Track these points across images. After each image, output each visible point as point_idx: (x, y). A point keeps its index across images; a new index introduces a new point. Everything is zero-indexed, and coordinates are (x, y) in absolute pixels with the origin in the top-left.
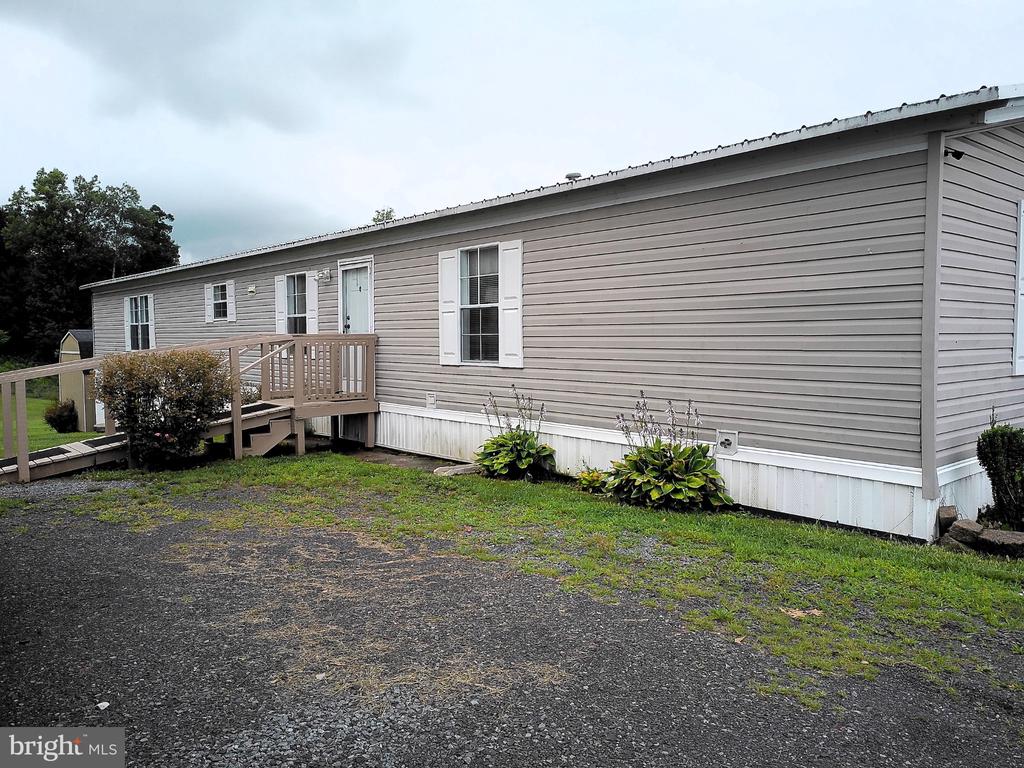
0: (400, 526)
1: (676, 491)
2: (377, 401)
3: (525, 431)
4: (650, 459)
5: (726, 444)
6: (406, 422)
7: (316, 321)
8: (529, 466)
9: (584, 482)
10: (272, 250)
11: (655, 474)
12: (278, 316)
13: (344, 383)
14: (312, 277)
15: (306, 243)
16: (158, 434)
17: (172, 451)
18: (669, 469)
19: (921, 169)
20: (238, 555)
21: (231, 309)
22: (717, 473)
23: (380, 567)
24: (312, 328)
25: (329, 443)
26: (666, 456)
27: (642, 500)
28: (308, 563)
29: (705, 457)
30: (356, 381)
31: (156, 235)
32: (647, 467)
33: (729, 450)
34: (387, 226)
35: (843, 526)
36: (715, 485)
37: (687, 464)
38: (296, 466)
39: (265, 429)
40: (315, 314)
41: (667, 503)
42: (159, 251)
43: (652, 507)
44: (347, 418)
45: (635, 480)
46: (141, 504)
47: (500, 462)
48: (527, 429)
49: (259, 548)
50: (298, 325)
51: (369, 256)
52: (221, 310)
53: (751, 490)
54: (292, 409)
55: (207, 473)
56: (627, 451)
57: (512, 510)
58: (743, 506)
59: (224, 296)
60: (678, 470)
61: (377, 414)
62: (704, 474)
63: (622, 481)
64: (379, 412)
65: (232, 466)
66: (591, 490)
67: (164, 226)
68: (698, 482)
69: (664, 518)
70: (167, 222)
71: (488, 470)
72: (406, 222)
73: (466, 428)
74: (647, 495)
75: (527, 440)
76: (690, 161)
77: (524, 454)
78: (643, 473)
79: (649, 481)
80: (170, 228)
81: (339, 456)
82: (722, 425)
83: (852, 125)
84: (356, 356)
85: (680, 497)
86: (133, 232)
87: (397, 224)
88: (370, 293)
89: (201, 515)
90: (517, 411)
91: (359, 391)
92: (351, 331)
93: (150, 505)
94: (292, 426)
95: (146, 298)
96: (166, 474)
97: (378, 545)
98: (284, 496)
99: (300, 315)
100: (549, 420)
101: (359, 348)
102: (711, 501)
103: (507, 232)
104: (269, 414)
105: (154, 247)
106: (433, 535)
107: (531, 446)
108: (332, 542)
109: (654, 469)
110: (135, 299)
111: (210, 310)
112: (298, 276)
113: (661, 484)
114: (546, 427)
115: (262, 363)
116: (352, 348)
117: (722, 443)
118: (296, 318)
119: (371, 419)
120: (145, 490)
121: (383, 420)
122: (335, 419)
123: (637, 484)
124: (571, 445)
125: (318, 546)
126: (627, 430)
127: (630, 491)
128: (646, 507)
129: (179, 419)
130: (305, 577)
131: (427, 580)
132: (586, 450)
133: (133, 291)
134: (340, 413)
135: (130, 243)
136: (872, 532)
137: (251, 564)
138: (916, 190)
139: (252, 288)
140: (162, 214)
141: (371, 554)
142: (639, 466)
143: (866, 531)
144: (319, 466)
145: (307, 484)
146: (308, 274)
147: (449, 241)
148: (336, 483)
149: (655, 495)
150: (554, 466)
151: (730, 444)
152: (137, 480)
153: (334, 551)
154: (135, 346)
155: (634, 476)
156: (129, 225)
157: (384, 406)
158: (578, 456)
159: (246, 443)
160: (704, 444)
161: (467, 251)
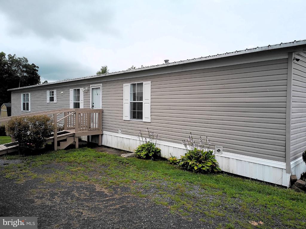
0: (111, 181)
1: (203, 167)
2: (102, 131)
3: (151, 143)
4: (194, 155)
5: (219, 151)
6: (112, 138)
7: (83, 104)
8: (153, 155)
9: (171, 161)
10: (69, 81)
11: (195, 160)
12: (70, 102)
13: (92, 124)
14: (82, 90)
15: (80, 79)
16: (28, 144)
17: (33, 149)
18: (200, 159)
19: (286, 64)
20: (53, 195)
21: (55, 99)
22: (215, 160)
23: (104, 201)
24: (82, 106)
25: (86, 144)
26: (199, 155)
27: (191, 169)
28: (78, 199)
29: (211, 155)
30: (96, 124)
31: (33, 72)
32: (193, 158)
33: (220, 153)
34: (107, 75)
35: (259, 181)
36: (215, 164)
37: (206, 157)
38: (75, 153)
39: (65, 140)
40: (83, 102)
41: (200, 171)
42: (33, 77)
43: (195, 172)
44: (92, 136)
45: (189, 163)
46: (21, 170)
47: (143, 154)
48: (152, 142)
49: (60, 192)
50: (77, 105)
51: (101, 84)
52: (52, 99)
53: (227, 166)
54: (74, 134)
55: (44, 157)
56: (186, 152)
57: (148, 173)
58: (225, 172)
59: (53, 95)
60: (203, 159)
61: (102, 135)
62: (211, 161)
63: (184, 163)
64: (103, 134)
65: (53, 154)
66: (173, 164)
67: (36, 70)
68: (210, 164)
69: (200, 177)
70: (36, 69)
71: (139, 156)
72: (113, 74)
73: (131, 141)
74: (193, 168)
75: (152, 146)
76: (207, 59)
77: (151, 151)
78: (191, 160)
79: (194, 163)
80: (38, 70)
81: (90, 149)
82: (217, 145)
83: (263, 49)
84: (96, 116)
85: (204, 169)
86: (26, 72)
87: (110, 75)
88: (101, 96)
89: (40, 176)
90: (148, 136)
91: (97, 127)
92: (94, 108)
93: (24, 171)
94: (74, 139)
95: (28, 94)
96: (30, 157)
97: (103, 190)
98: (70, 167)
99: (78, 102)
100: (160, 140)
101: (97, 114)
102: (214, 170)
103: (146, 78)
104: (66, 135)
105: (32, 76)
106: (122, 185)
107: (153, 148)
108: (87, 188)
109: (195, 159)
110: (25, 94)
111: (48, 99)
112: (77, 89)
113: (198, 164)
114: (158, 142)
115: (65, 118)
116: (94, 113)
117: (217, 151)
118: (76, 103)
119: (100, 136)
120: (23, 164)
121: (104, 136)
122: (88, 137)
123: (190, 164)
124: (166, 148)
125: (82, 191)
126: (185, 145)
127: (187, 166)
128: (193, 172)
129: (36, 138)
130: (76, 207)
131: (121, 207)
132: (171, 150)
133: (24, 92)
134: (90, 135)
135: (25, 75)
136: (269, 183)
137: (57, 200)
138: (284, 71)
139: (62, 93)
140: (35, 66)
141: (101, 194)
142: (190, 158)
143: (266, 183)
144: (83, 153)
145: (79, 161)
146: (81, 89)
147: (126, 81)
148: (88, 161)
149: (196, 168)
150: (161, 155)
151: (220, 151)
152: (21, 159)
153: (87, 193)
154: (24, 109)
155: (189, 161)
156: (25, 70)
157: (104, 132)
158: (168, 152)
159: (59, 145)
160: (211, 150)
161: (132, 84)
